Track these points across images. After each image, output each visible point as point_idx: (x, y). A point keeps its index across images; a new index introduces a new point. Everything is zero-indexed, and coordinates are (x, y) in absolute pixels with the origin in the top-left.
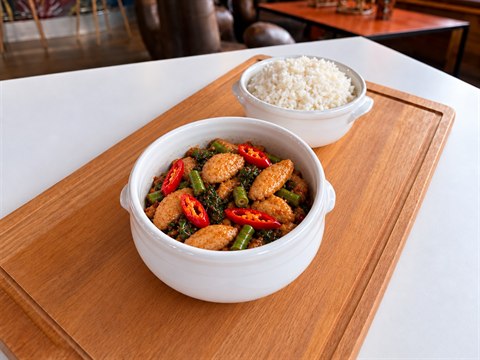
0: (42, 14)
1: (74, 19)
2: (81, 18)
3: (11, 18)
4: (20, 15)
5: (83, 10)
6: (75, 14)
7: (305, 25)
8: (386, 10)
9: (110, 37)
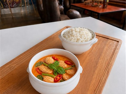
0: (11, 7)
1: (20, 8)
2: (22, 8)
3: (3, 7)
4: (5, 7)
5: (23, 5)
6: (20, 7)
7: (83, 10)
8: (106, 6)
9: (30, 13)
